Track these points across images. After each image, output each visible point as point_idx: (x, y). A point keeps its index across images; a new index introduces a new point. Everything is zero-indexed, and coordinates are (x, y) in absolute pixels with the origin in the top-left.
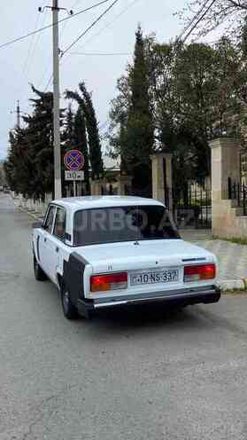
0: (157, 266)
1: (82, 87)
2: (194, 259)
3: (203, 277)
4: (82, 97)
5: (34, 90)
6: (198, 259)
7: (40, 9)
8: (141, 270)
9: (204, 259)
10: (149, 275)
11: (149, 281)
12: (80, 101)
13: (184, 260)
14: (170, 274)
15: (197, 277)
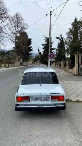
0: (41, 95)
1: (61, 36)
2: (55, 94)
3: (59, 100)
4: (61, 38)
5: (45, 37)
6: (57, 94)
7: (46, 15)
8: (35, 96)
9: (60, 94)
10: (38, 98)
11: (38, 100)
12: (60, 39)
13: (51, 94)
14: (46, 98)
15: (57, 100)
